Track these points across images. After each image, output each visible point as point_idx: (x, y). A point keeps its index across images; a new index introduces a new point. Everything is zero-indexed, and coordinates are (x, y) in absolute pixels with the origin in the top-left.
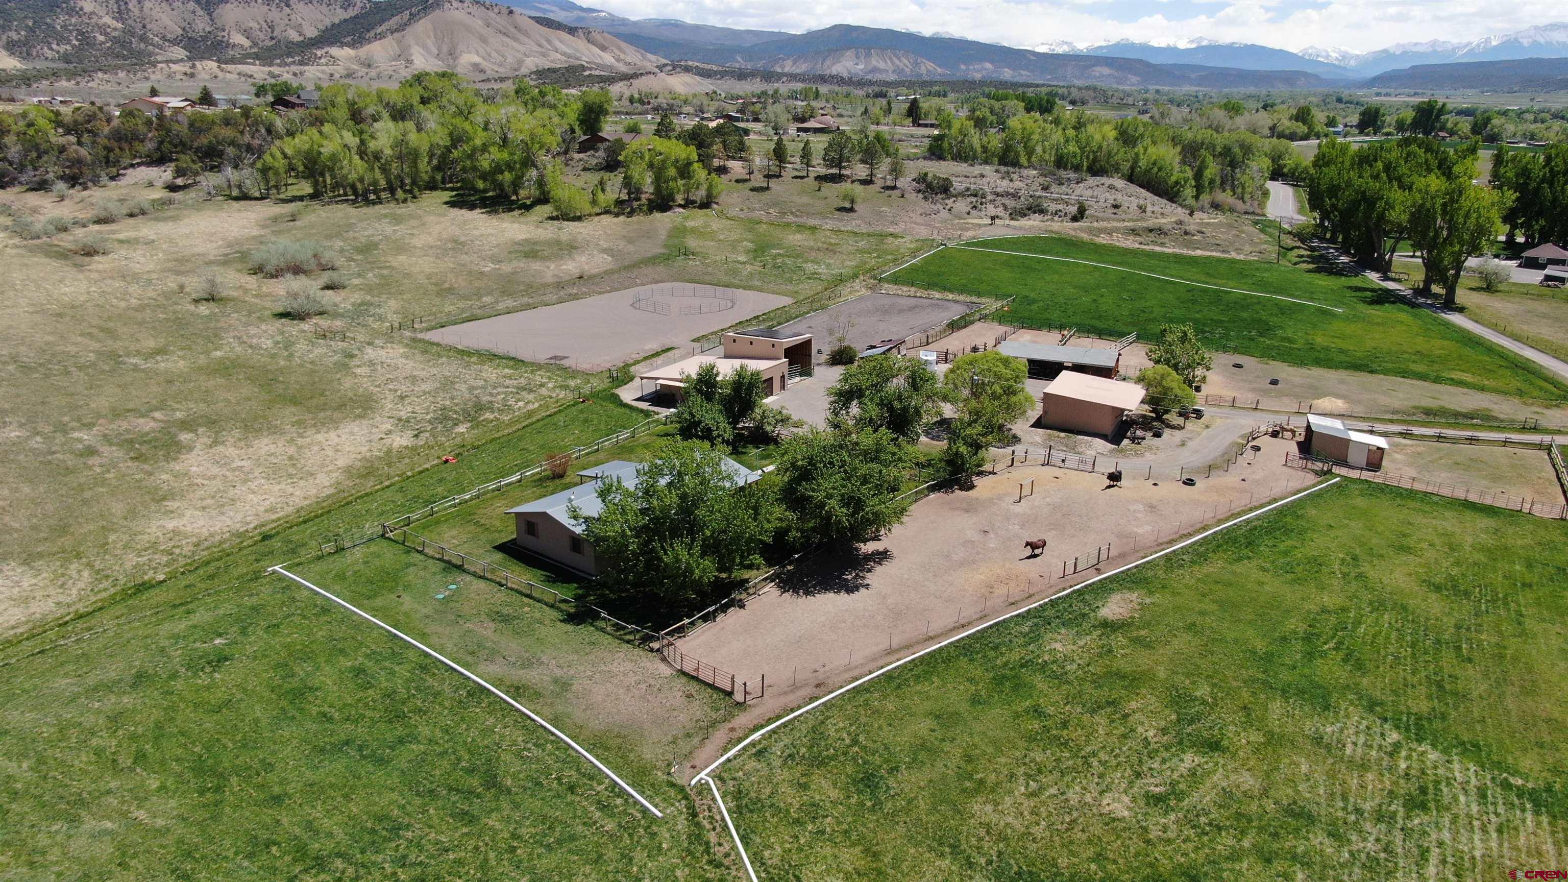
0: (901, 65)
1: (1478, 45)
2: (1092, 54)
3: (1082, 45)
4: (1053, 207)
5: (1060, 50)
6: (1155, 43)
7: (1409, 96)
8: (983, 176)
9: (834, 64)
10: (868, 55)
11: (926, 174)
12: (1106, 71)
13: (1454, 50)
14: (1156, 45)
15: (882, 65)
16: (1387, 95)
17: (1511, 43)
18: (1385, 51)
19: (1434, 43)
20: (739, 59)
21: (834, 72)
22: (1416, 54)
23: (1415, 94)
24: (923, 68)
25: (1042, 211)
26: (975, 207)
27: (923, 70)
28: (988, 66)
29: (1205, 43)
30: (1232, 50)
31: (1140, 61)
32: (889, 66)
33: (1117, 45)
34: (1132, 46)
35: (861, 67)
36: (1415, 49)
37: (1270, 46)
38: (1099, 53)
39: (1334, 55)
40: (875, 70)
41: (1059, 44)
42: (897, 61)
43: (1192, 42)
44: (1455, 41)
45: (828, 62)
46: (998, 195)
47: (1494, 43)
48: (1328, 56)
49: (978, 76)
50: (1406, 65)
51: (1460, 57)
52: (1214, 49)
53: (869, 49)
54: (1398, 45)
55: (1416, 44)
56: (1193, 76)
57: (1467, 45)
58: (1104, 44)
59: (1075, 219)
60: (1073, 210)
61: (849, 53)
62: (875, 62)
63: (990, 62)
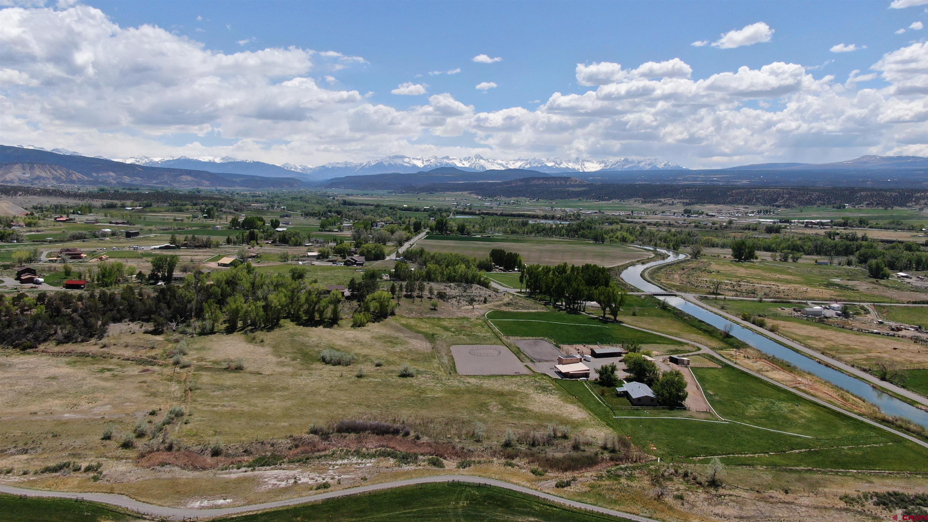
0: (58, 175)
1: (366, 165)
3: (157, 160)
6: (202, 159)
9: (6, 173)
10: (32, 168)
12: (188, 178)
13: (356, 166)
14: (203, 161)
15: (43, 174)
17: (380, 165)
18: (324, 166)
19: (346, 163)
21: (8, 179)
24: (74, 176)
27: (75, 178)
28: (110, 174)
29: (229, 160)
30: (245, 164)
31: (202, 171)
32: (49, 175)
33: (179, 160)
35: (28, 175)
36: (338, 166)
39: (299, 168)
40: (38, 178)
41: (142, 159)
42: (55, 172)
43: (223, 159)
44: (355, 162)
47: (373, 164)
48: (296, 168)
51: (357, 173)
53: (32, 164)
55: (337, 163)
56: (238, 180)
58: (171, 159)
61: (17, 166)
62: (38, 172)
63: (113, 172)
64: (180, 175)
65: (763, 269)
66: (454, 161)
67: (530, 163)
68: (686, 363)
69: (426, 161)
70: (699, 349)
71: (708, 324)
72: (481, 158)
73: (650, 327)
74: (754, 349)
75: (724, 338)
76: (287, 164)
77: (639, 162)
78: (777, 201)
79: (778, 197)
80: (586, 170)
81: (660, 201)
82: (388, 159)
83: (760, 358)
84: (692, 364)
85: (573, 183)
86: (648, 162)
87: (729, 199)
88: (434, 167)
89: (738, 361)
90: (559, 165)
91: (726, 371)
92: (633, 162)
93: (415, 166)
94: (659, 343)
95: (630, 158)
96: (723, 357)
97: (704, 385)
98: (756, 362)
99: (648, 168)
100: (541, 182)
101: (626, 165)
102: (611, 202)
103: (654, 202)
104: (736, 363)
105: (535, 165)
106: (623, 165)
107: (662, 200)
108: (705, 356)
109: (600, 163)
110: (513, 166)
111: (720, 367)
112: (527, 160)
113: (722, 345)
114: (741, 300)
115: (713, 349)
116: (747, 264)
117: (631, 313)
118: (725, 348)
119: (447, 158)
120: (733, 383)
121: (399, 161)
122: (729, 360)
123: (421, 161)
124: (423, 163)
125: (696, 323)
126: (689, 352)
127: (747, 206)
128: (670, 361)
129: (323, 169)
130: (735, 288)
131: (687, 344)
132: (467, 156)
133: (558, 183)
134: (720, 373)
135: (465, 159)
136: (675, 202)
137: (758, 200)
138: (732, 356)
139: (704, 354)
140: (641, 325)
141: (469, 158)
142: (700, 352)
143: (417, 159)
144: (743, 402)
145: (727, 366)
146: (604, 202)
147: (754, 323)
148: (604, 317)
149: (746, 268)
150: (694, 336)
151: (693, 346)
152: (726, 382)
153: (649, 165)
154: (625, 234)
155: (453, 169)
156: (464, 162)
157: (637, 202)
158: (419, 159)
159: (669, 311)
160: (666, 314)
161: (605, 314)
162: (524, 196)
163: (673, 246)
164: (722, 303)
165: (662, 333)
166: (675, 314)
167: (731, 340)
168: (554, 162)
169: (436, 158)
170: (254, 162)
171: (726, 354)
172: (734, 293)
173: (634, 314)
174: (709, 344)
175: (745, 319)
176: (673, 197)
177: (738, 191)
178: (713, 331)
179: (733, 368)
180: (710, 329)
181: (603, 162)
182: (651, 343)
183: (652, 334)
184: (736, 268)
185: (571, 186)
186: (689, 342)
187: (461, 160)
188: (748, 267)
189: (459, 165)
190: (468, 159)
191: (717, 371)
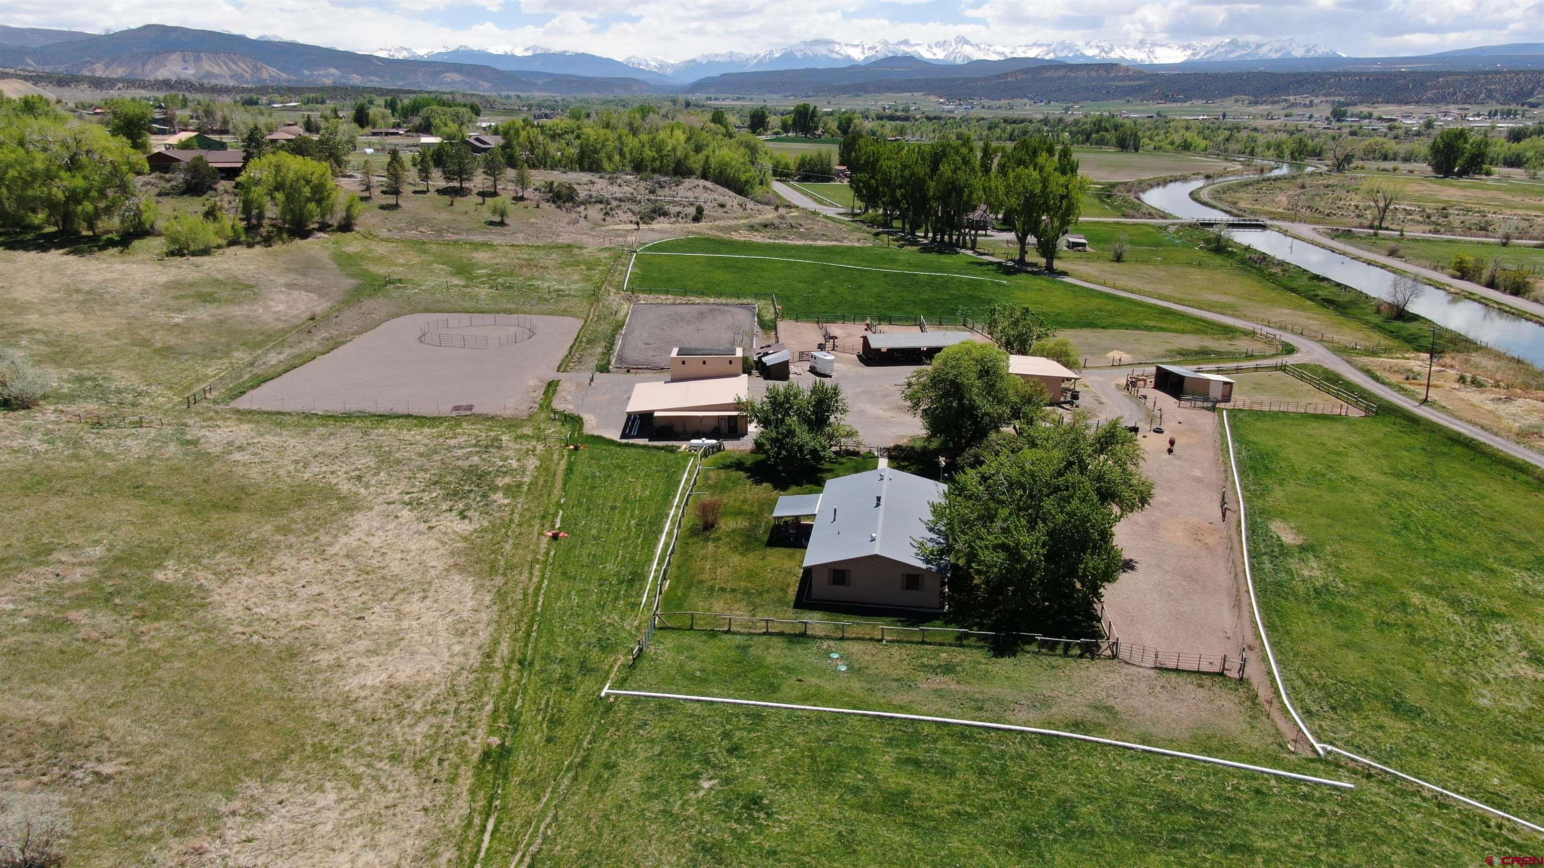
0: (240, 71)
1: (765, 57)
2: (433, 59)
3: (422, 52)
4: (673, 210)
5: (400, 56)
6: (493, 50)
7: (733, 100)
8: (593, 183)
9: (157, 69)
10: (198, 59)
11: (552, 183)
12: (457, 77)
13: (747, 60)
14: (495, 52)
15: (216, 70)
16: (716, 99)
17: (788, 56)
18: (694, 61)
19: (731, 54)
20: (30, 62)
21: (160, 78)
22: (718, 64)
23: (738, 99)
24: (265, 73)
25: (665, 214)
26: (607, 214)
27: (265, 75)
28: (333, 71)
29: (538, 52)
30: (561, 57)
31: (488, 68)
32: (225, 71)
33: (456, 52)
34: (471, 53)
35: (192, 71)
36: (717, 60)
37: (598, 55)
38: (440, 59)
39: (653, 64)
40: (209, 75)
41: (397, 51)
42: (234, 66)
43: (527, 50)
44: (747, 52)
45: (149, 67)
46: (620, 200)
47: (777, 55)
48: (648, 65)
49: (328, 82)
50: (716, 73)
51: (751, 68)
52: (548, 57)
53: (198, 52)
54: (703, 55)
55: (717, 55)
56: (540, 82)
57: (756, 56)
58: (444, 51)
59: (696, 219)
60: (692, 211)
61: (173, 56)
62: (208, 66)
63: (335, 67)
64: (442, 72)
65: (1507, 190)
66: (917, 48)
67: (1054, 51)
68: (1216, 392)
69: (869, 49)
70: (1289, 350)
71: (1339, 285)
72: (967, 42)
73: (1148, 288)
74: (1498, 356)
75: (1389, 319)
76: (633, 57)
77: (1259, 46)
78: (1531, 94)
79: (1534, 89)
80: (1156, 62)
81: (1286, 101)
82: (803, 47)
83: (1526, 387)
84: (1239, 400)
85: (1121, 74)
86: (1277, 45)
87: (1429, 94)
88: (881, 56)
89: (1433, 395)
90: (1107, 53)
91: (1380, 430)
92: (1247, 45)
93: (848, 58)
94: (1148, 329)
95: (1241, 39)
96: (1376, 379)
97: (1265, 492)
98: (1509, 399)
99: (1274, 56)
100: (1061, 73)
101: (1233, 51)
102: (1187, 104)
103: (1273, 103)
104: (1425, 401)
105: (1063, 54)
106: (1227, 52)
107: (1291, 98)
108: (1302, 372)
109: (1185, 48)
110: (1020, 53)
111: (1355, 413)
112: (1049, 45)
113: (1378, 339)
114: (1450, 241)
115: (1341, 351)
116: (1464, 181)
117: (1111, 255)
118: (1387, 350)
119: (906, 42)
120: (1404, 485)
121: (822, 50)
122: (1401, 390)
123: (859, 49)
124: (863, 53)
125: (1304, 281)
126: (1249, 356)
127: (1466, 106)
128: (1158, 386)
129: (693, 65)
130: (1433, 219)
131: (1252, 334)
132: (942, 40)
133: (1093, 74)
134: (1356, 439)
135: (938, 45)
136: (1316, 101)
137: (1490, 96)
138: (1411, 376)
139: (1304, 366)
140: (1119, 283)
141: (945, 42)
142: (1290, 360)
143: (853, 46)
144: (1455, 603)
145: (1386, 411)
146: (1174, 105)
147: (1491, 284)
148: (1021, 261)
149: (1462, 188)
150: (1284, 314)
151: (1269, 340)
152: (1374, 477)
153: (1277, 51)
154: (1189, 135)
155: (911, 60)
156: (935, 50)
157: (1240, 103)
158: (857, 46)
159: (1232, 254)
160: (1218, 260)
161: (1023, 252)
162: (1025, 96)
163: (1292, 154)
164: (1391, 244)
165: (1179, 302)
166: (1243, 262)
167: (1413, 327)
168: (1098, 47)
169: (886, 43)
170: (577, 55)
171: (1390, 369)
172: (1428, 228)
173: (1118, 259)
174: (1328, 336)
175: (1463, 273)
176: (1312, 92)
177: (1449, 79)
178: (1353, 303)
179: (1414, 421)
180: (1344, 297)
181: (1189, 47)
182: (1122, 326)
183: (1141, 304)
184: (1436, 187)
185: (1116, 78)
186: (1258, 328)
187: (930, 47)
188: (1466, 187)
189: (927, 55)
190: (942, 44)
191: (1339, 428)
